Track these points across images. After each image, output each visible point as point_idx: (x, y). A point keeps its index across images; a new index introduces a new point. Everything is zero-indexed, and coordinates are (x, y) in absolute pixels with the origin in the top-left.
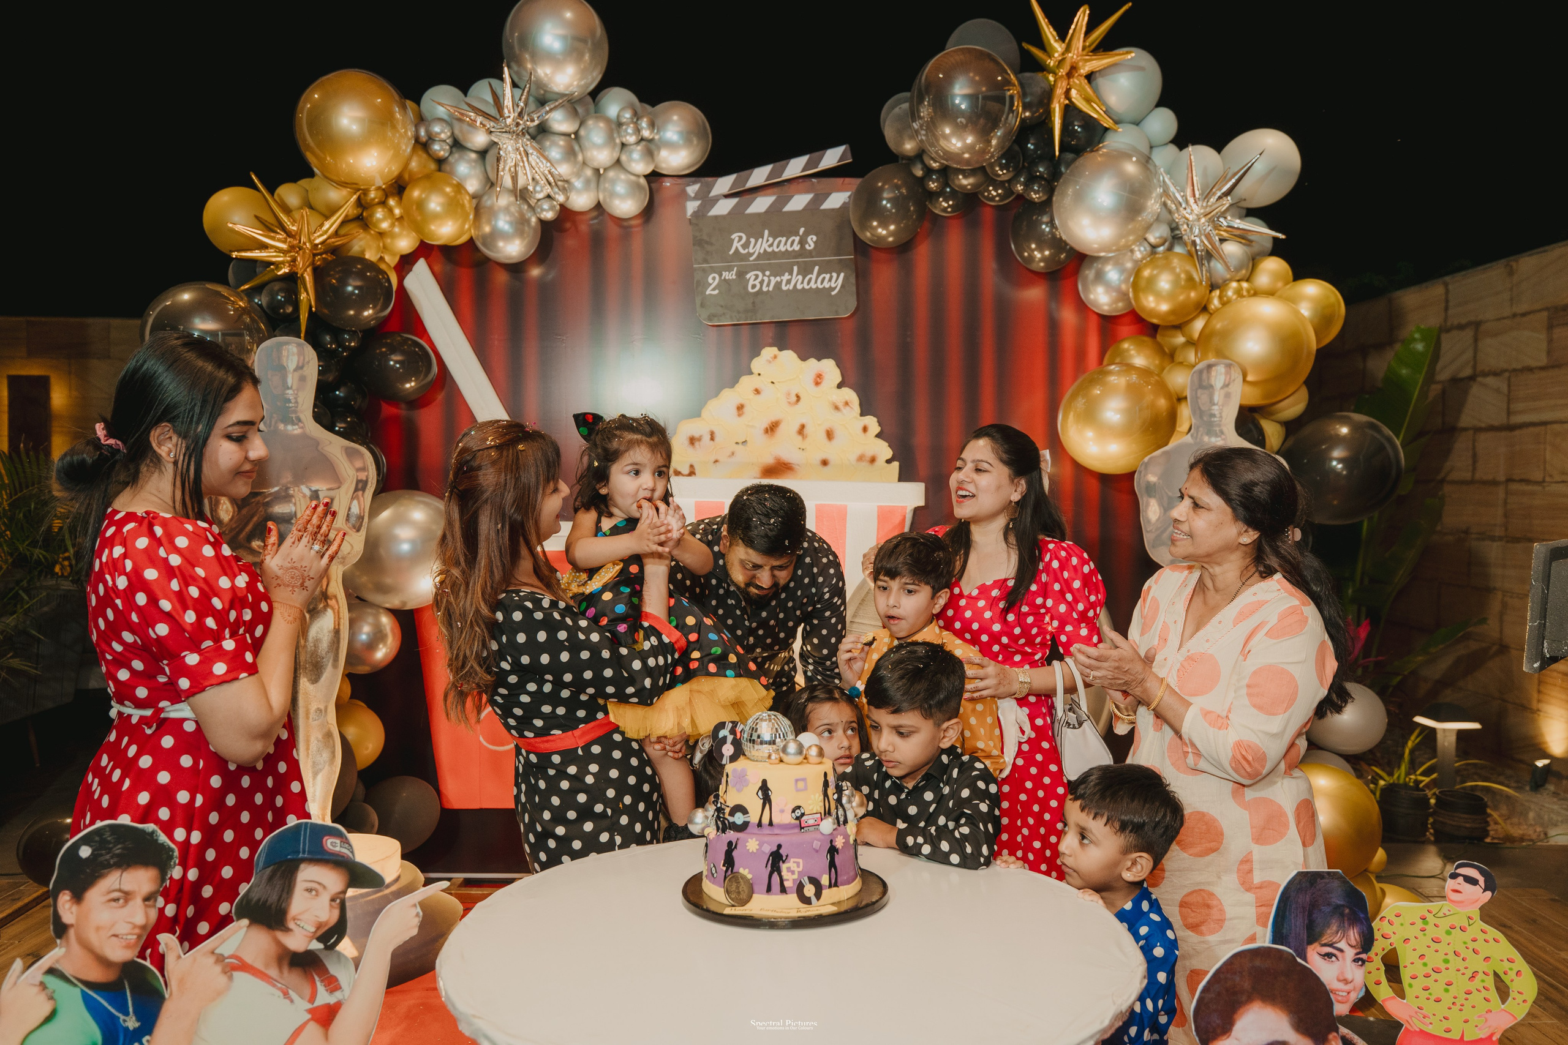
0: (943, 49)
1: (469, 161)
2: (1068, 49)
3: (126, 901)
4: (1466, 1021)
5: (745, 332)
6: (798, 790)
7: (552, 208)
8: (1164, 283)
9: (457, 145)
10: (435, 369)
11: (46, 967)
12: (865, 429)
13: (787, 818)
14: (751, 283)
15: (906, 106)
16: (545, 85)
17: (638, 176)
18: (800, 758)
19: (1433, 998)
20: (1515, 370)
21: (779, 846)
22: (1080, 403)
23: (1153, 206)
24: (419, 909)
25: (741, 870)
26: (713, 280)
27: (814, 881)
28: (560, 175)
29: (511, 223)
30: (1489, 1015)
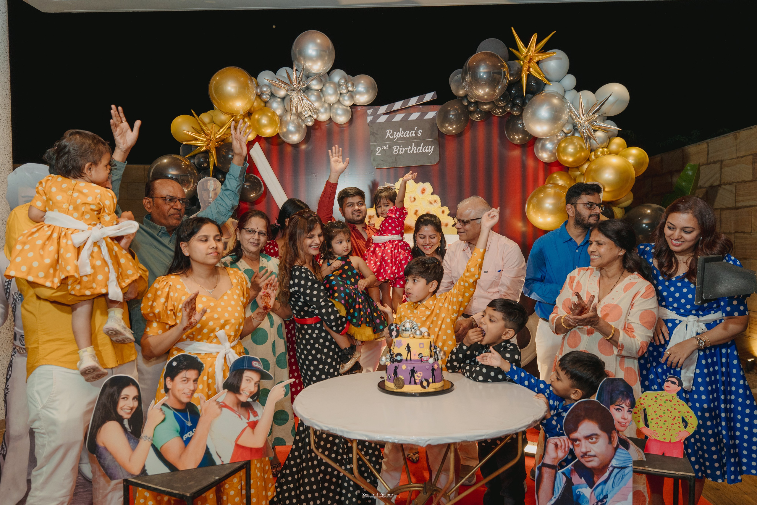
0: (475, 53)
1: (277, 102)
2: (528, 51)
3: (188, 381)
4: (672, 435)
5: (392, 171)
6: (420, 347)
7: (311, 121)
8: (571, 149)
9: (272, 95)
10: (263, 188)
11: (162, 403)
12: (443, 212)
13: (417, 358)
14: (395, 150)
15: (460, 75)
16: (309, 70)
17: (347, 106)
18: (421, 336)
19: (659, 427)
20: (738, 182)
21: (414, 367)
22: (535, 200)
23: (565, 117)
24: (284, 388)
25: (400, 376)
26: (378, 149)
27: (427, 380)
28: (316, 108)
29: (294, 127)
30: (680, 433)
